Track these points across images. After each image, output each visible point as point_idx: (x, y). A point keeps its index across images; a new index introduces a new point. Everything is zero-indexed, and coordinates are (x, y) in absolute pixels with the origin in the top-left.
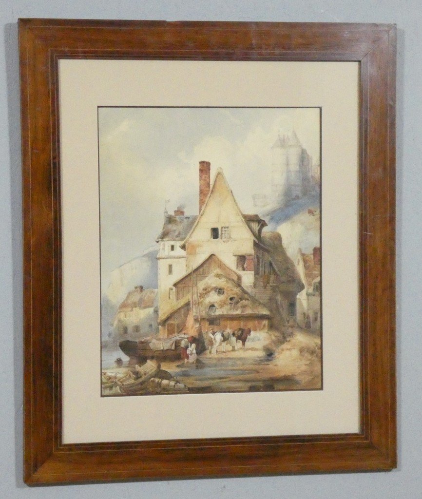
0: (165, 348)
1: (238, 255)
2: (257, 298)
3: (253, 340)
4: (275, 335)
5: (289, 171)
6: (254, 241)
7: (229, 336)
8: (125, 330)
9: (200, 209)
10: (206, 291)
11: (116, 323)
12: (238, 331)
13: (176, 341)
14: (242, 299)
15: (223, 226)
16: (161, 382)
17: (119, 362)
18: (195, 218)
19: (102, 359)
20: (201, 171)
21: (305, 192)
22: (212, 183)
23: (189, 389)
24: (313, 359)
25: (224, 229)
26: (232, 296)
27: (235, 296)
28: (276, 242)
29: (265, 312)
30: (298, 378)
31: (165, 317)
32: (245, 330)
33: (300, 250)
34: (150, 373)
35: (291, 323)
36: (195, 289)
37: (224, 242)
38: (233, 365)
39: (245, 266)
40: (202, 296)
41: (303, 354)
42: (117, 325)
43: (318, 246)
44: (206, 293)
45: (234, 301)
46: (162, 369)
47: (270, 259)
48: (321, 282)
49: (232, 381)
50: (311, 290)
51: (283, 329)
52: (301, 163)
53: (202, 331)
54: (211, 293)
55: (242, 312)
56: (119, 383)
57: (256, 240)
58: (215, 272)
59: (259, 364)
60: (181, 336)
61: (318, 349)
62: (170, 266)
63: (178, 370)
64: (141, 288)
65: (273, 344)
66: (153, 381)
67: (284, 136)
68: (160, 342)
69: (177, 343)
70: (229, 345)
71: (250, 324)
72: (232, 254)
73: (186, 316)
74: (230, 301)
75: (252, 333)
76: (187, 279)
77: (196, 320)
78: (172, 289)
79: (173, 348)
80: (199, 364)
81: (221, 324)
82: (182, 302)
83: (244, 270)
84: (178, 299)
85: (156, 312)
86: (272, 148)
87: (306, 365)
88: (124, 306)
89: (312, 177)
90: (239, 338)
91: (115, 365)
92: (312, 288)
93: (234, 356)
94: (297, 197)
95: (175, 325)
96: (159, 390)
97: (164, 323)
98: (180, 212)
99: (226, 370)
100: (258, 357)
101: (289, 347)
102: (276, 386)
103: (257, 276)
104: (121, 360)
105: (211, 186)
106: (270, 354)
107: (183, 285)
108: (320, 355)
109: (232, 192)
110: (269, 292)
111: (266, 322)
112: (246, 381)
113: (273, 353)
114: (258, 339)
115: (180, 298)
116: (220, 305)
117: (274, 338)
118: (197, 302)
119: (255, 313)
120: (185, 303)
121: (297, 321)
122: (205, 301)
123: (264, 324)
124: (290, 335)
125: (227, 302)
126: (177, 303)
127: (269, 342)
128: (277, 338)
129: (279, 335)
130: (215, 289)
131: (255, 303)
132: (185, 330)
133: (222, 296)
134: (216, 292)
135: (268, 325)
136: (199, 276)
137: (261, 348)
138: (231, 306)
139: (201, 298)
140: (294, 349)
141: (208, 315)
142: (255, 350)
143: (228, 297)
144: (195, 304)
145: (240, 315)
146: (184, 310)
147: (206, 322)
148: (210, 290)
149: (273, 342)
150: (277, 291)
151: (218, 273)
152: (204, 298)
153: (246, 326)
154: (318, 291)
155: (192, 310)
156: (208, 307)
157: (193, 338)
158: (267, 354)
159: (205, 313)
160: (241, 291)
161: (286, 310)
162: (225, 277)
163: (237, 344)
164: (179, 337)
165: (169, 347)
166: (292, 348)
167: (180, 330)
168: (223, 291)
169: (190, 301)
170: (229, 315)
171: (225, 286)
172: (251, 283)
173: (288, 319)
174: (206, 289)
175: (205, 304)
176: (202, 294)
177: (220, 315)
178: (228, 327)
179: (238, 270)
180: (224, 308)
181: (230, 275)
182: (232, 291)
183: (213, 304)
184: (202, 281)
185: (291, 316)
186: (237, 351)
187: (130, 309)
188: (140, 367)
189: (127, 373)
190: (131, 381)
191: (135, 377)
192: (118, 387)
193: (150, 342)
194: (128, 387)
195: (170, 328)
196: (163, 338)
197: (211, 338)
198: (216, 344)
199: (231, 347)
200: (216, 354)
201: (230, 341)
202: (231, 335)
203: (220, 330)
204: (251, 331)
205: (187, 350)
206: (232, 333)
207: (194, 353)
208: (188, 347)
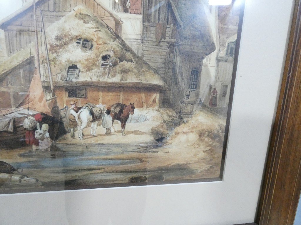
2: (145, 59)
3: (137, 120)
4: (167, 114)
10: (62, 42)
12: (115, 108)
13: (14, 121)
14: (122, 59)
23: (44, 184)
24: (214, 144)
26: (104, 54)
27: (111, 54)
29: (156, 81)
30: (193, 167)
32: (125, 106)
35: (192, 98)
36: (41, 36)
38: (107, 154)
39: (128, 4)
40: (54, 49)
41: (203, 138)
44: (61, 46)
45: (109, 62)
48: (237, 43)
49: (107, 172)
50: (223, 54)
51: (180, 106)
53: (59, 105)
54: (70, 46)
55: (122, 80)
58: (76, 9)
59: (144, 152)
60: (22, 112)
61: (222, 132)
65: (165, 125)
69: (17, 123)
70: (101, 126)
71: (134, 98)
73: (29, 80)
74: (102, 62)
75: (136, 110)
76: (25, 18)
77: (46, 88)
79: (11, 128)
80: (57, 153)
82: (19, 57)
83: (126, 10)
84: (10, 51)
87: (204, 151)
90: (116, 117)
92: (225, 49)
95: (9, 94)
99: (98, 159)
100: (143, 143)
101: (185, 130)
102: (165, 177)
103: (147, 24)
106: (160, 139)
107: (19, 28)
111: (156, 96)
113: (164, 138)
114: (145, 118)
115: (16, 51)
116: (87, 66)
117: (166, 118)
118: (46, 59)
119: (141, 82)
120: (25, 59)
121: (200, 97)
122: (60, 59)
123: (154, 99)
124: (188, 115)
125: (98, 63)
126: (9, 58)
127: (159, 123)
128: (170, 118)
129: (173, 115)
130: (78, 39)
131: (142, 67)
132: (29, 103)
133: (89, 52)
134: (79, 44)
135: (159, 100)
136: (48, 13)
137: (148, 131)
138: (105, 69)
139: (53, 53)
140: (192, 132)
141: (66, 81)
142: (139, 134)
143: (100, 55)
144: (43, 62)
145: (119, 83)
146: (24, 72)
147: (64, 93)
148: (68, 40)
149: (165, 123)
150: (176, 51)
151: (82, 12)
152: (58, 53)
153: (127, 100)
154: (231, 56)
155: (38, 72)
156: (66, 68)
157: (44, 116)
158: (156, 139)
159: (62, 78)
160: (120, 45)
161: (186, 80)
162: (95, 20)
163: (114, 125)
164: (19, 114)
165: (3, 129)
166: (190, 131)
167: (20, 103)
168: (90, 43)
169: (33, 57)
170: (101, 83)
171: (94, 35)
172: (137, 35)
173: (188, 93)
174: (62, 39)
175: (60, 63)
176: (55, 45)
177: (86, 82)
178: (100, 100)
179: (116, 10)
180: (93, 71)
181: (101, 17)
182: (106, 45)
183: (74, 63)
184: (53, 24)
185: (193, 88)
186: (113, 134)
195: (1, 99)
197: (72, 117)
198: (81, 125)
199: (105, 129)
200: (82, 138)
201: (102, 121)
202: (104, 112)
203: (87, 105)
204: (134, 108)
205: (35, 133)
206: (106, 110)
207: (48, 138)
208: (37, 129)
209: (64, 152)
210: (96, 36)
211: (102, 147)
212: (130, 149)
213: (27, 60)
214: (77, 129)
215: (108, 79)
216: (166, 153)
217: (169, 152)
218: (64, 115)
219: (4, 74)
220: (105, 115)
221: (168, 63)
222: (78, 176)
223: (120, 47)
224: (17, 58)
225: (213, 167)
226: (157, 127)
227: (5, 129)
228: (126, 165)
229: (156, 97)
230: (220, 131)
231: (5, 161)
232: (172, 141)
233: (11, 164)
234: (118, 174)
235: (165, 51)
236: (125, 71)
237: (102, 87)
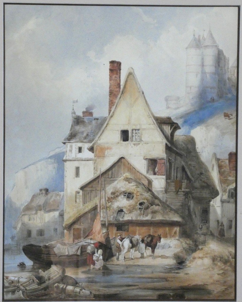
0: (71, 253)
1: (149, 159)
2: (168, 203)
3: (163, 247)
4: (185, 243)
5: (203, 73)
6: (166, 144)
7: (138, 243)
8: (29, 233)
9: (110, 111)
10: (115, 195)
11: (19, 226)
12: (147, 238)
13: (82, 248)
14: (152, 204)
15: (133, 128)
16: (65, 288)
17: (22, 266)
18: (105, 119)
19: (5, 263)
20: (111, 70)
21: (221, 96)
22: (122, 83)
24: (226, 268)
25: (134, 132)
26: (141, 201)
27: (145, 201)
28: (190, 146)
29: (176, 218)
30: (210, 288)
31: (71, 221)
33: (215, 154)
34: (54, 278)
35: (204, 230)
36: (103, 193)
37: (134, 144)
38: (141, 273)
39: (156, 170)
40: (110, 200)
41: (216, 262)
42: (20, 228)
43: (234, 151)
44: (114, 198)
45: (144, 206)
46: (66, 274)
47: (183, 163)
48: (236, 189)
49: (140, 288)
50: (225, 197)
51: (196, 236)
52: (217, 65)
53: (110, 236)
54: (119, 198)
55: (152, 218)
56: (22, 287)
57: (168, 144)
58: (124, 175)
59: (168, 273)
60: (87, 241)
62: (78, 169)
64: (47, 190)
65: (184, 251)
66: (57, 287)
67: (199, 36)
68: (65, 247)
69: (83, 249)
70: (138, 252)
71: (161, 231)
72: (142, 158)
73: (93, 220)
74: (139, 207)
75: (162, 240)
76: (95, 183)
77: (103, 225)
78: (79, 193)
79: (79, 253)
81: (130, 230)
82: (90, 206)
83: (155, 174)
84: (84, 202)
85: (62, 215)
86: (187, 48)
87: (218, 274)
88: (28, 208)
89: (229, 79)
90: (148, 245)
91: (18, 269)
92: (227, 194)
93: (143, 264)
94: (213, 100)
95: (81, 229)
96: (63, 296)
97: (69, 227)
98: (88, 113)
100: (168, 265)
101: (201, 255)
102: (187, 296)
103: (169, 181)
104: (24, 264)
105: (122, 87)
106: (181, 262)
107: (91, 189)
108: (233, 264)
109: (143, 93)
110: (181, 197)
111: (177, 229)
112: (154, 289)
113: (184, 261)
114: (169, 246)
115: (88, 202)
116: (129, 210)
117: (185, 246)
118: (104, 207)
119: (166, 219)
120: (92, 207)
121: (211, 229)
122: (113, 206)
124: (202, 243)
125: (136, 207)
126: (83, 207)
127: (180, 250)
128: (188, 246)
129: (190, 243)
130: (124, 193)
131: (166, 209)
132: (92, 235)
133: (131, 201)
134: (125, 196)
135: (179, 232)
136: (108, 179)
137: (171, 256)
138: (141, 211)
139: (109, 203)
140: (206, 257)
141: (116, 220)
142: (164, 258)
143: (138, 202)
144: (103, 209)
145: (150, 221)
146: (91, 215)
147: (114, 228)
148: (118, 194)
150: (190, 197)
151: (128, 177)
152: (112, 202)
153: (156, 232)
154: (233, 198)
155: (99, 215)
156: (116, 212)
157: (100, 244)
158: (178, 262)
159: (113, 218)
160: (151, 195)
161: (198, 217)
162: (135, 181)
163: (146, 251)
164: (85, 242)
165: (74, 253)
166: (205, 256)
167: (86, 235)
168: (132, 195)
170: (138, 221)
171: (135, 190)
172: (162, 188)
173: (201, 227)
174: (115, 193)
175: (113, 209)
176: (110, 198)
177: (129, 220)
178: (137, 233)
179: (149, 174)
180: (133, 213)
181: (140, 179)
182: (142, 196)
183: (121, 208)
184: (111, 185)
185: (204, 223)
186: (146, 258)
187: (34, 212)
188: (44, 272)
189: (30, 278)
190: (35, 286)
191: (38, 282)
192: (21, 292)
193: (55, 247)
194: (31, 292)
195: (76, 233)
196: (68, 243)
197: (118, 245)
198: (124, 251)
199: (140, 253)
200: (123, 260)
201: (138, 247)
202: (140, 241)
203: (128, 236)
205: (94, 256)
206: (141, 239)
207: (101, 260)
208: (95, 253)
209: (111, 270)
210: (136, 191)
212: (158, 270)
213: (94, 207)
215: (143, 218)
216: (186, 274)
217: (188, 274)
218: (113, 243)
219: (79, 217)
220: (140, 243)
221: (185, 206)
222: (119, 291)
223: (151, 197)
224: (87, 207)
225: (228, 289)
226: (178, 253)
227: (76, 253)
228: (155, 284)
229: (176, 230)
230: (230, 257)
232: (190, 264)
233: (75, 279)
235: (182, 197)
236: (154, 212)
237: (139, 223)
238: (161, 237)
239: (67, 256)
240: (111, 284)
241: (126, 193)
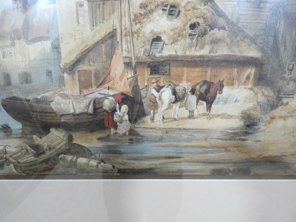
0: (78, 111)
2: (240, 25)
3: (226, 101)
8: (7, 79)
10: (146, 10)
12: (201, 86)
13: (94, 102)
16: (76, 160)
17: (6, 129)
23: (120, 171)
26: (193, 21)
27: (201, 21)
29: (253, 53)
31: (73, 58)
32: (213, 83)
34: (58, 147)
36: (125, 5)
38: (188, 140)
40: (137, 19)
44: (146, 14)
45: (197, 31)
51: (280, 83)
53: (139, 83)
54: (155, 14)
56: (11, 159)
60: (102, 92)
63: (100, 145)
65: (258, 108)
66: (63, 160)
68: (68, 101)
70: (184, 108)
71: (224, 74)
73: (110, 55)
74: (190, 31)
75: (225, 89)
77: (128, 65)
78: (81, 5)
79: (91, 110)
80: (134, 137)
81: (172, 72)
82: (103, 30)
84: (94, 24)
85: (56, 48)
90: (202, 97)
95: (90, 72)
96: (74, 171)
97: (72, 68)
99: (177, 146)
100: (230, 129)
101: (284, 113)
104: (9, 128)
106: (251, 124)
111: (251, 71)
113: (256, 123)
114: (235, 99)
115: (99, 23)
116: (172, 37)
117: (261, 98)
118: (129, 32)
119: (234, 54)
120: (107, 33)
122: (143, 30)
123: (248, 75)
124: (289, 95)
125: (184, 32)
126: (92, 32)
127: (252, 105)
128: (266, 99)
129: (270, 95)
130: (164, 5)
131: (236, 36)
132: (110, 81)
133: (175, 20)
134: (165, 12)
135: (254, 77)
137: (237, 115)
138: (192, 40)
139: (136, 24)
140: (292, 116)
141: (149, 55)
142: (227, 118)
143: (187, 23)
144: (126, 35)
145: (207, 56)
146: (106, 47)
147: (146, 69)
148: (153, 7)
149: (259, 105)
152: (142, 23)
153: (215, 76)
155: (120, 47)
156: (149, 41)
157: (123, 97)
158: (247, 124)
159: (144, 52)
160: (211, 10)
161: (290, 50)
164: (100, 94)
165: (84, 110)
166: (289, 115)
167: (101, 81)
168: (177, 10)
169: (115, 29)
170: (187, 57)
173: (291, 66)
174: (147, 6)
175: (144, 35)
176: (139, 15)
177: (171, 56)
178: (185, 78)
180: (179, 43)
182: (195, 10)
183: (158, 35)
186: (197, 118)
187: (9, 42)
188: (41, 138)
189: (21, 147)
190: (30, 158)
191: (35, 152)
192: (12, 166)
193: (52, 101)
194: (27, 166)
195: (83, 78)
196: (72, 95)
197: (153, 97)
198: (162, 107)
199: (188, 111)
200: (161, 122)
201: (186, 102)
202: (188, 91)
203: (169, 83)
204: (223, 86)
205: (114, 115)
206: (191, 89)
207: (126, 121)
208: (116, 111)
209: (142, 137)
211: (183, 133)
213: (110, 33)
214: (158, 111)
215: (196, 52)
216: (257, 141)
217: (260, 141)
218: (145, 95)
219: (86, 50)
220: (188, 95)
221: (269, 29)
222: (155, 164)
223: (212, 12)
224: (99, 32)
226: (249, 110)
227: (86, 110)
229: (250, 73)
231: (84, 144)
232: (266, 127)
233: (89, 148)
234: (199, 164)
235: (266, 13)
236: (215, 42)
237: (188, 61)
238: (224, 84)
239: (73, 114)
240: (143, 155)
241: (166, 6)
